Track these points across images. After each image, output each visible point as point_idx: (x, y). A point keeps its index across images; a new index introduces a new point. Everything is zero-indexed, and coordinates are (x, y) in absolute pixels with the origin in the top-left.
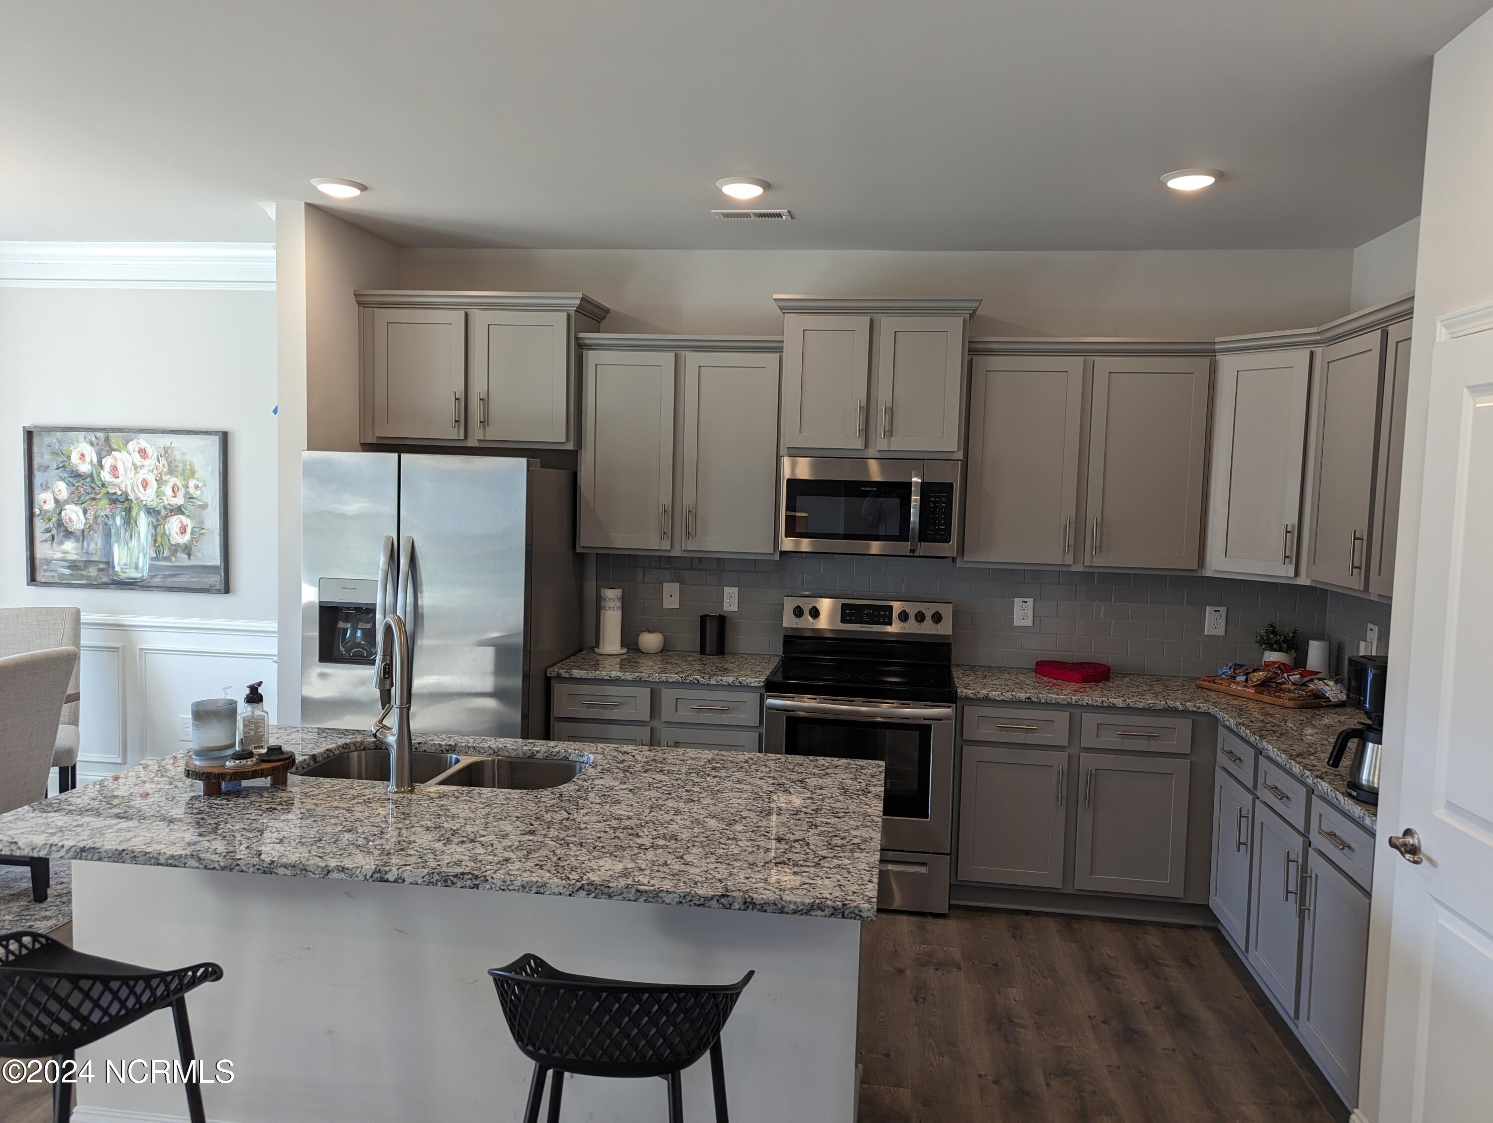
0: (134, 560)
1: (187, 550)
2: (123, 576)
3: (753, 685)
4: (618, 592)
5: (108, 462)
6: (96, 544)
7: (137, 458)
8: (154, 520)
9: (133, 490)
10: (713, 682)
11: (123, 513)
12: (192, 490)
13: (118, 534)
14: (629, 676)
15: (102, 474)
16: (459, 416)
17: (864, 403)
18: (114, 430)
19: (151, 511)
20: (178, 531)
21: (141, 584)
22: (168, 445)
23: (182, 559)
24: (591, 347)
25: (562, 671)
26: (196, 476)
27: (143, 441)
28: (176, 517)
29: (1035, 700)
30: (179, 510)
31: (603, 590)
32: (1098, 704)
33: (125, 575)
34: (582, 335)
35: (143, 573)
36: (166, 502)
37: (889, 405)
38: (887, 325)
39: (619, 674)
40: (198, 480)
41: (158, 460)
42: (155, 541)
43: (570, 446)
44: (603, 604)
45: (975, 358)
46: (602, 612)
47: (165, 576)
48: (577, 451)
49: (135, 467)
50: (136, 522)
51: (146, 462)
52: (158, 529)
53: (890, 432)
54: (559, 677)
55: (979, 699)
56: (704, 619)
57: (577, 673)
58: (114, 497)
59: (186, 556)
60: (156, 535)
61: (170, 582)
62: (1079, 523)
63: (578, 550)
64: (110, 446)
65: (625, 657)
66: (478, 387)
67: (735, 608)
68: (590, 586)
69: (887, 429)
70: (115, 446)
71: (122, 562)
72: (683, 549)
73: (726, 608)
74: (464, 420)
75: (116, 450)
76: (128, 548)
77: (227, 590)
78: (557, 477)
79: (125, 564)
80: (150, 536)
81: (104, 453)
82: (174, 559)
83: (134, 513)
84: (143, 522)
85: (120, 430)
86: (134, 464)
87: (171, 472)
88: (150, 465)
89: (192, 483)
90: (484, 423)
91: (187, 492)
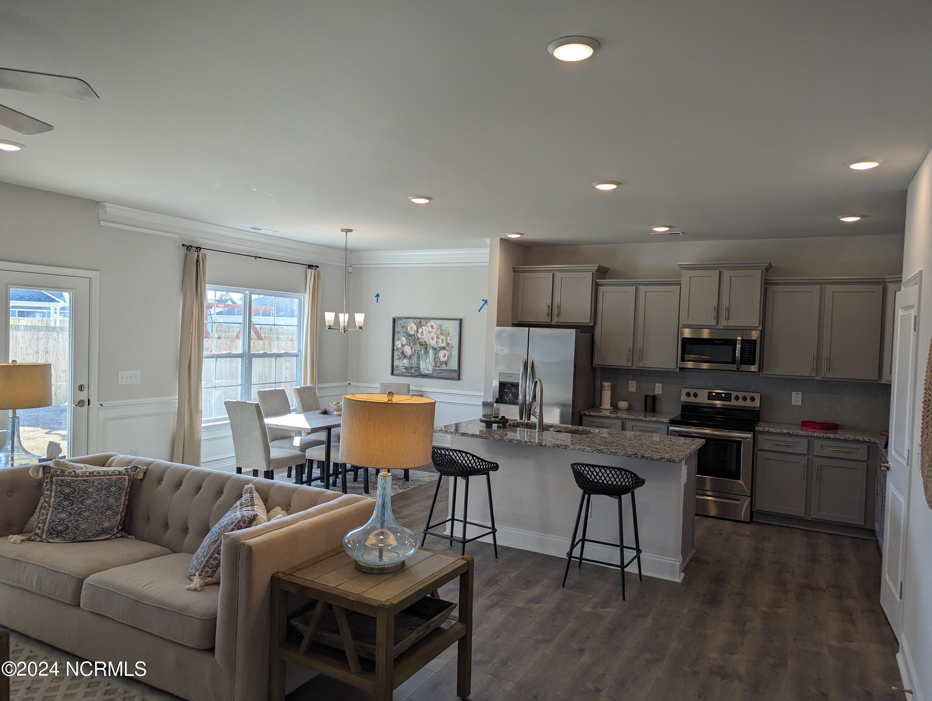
0: (427, 367)
1: (446, 363)
2: (423, 373)
3: (664, 421)
4: (610, 384)
5: (420, 330)
6: (414, 361)
7: (430, 329)
8: (435, 352)
9: (428, 340)
10: (648, 419)
11: (424, 349)
12: (448, 341)
13: (422, 357)
14: (613, 416)
15: (418, 335)
16: (549, 313)
17: (716, 306)
18: (423, 318)
19: (434, 349)
20: (443, 356)
21: (429, 376)
22: (441, 324)
23: (444, 367)
24: (601, 285)
25: (586, 412)
26: (450, 335)
27: (432, 323)
28: (442, 351)
29: (791, 433)
30: (444, 348)
31: (603, 382)
32: (822, 436)
33: (424, 372)
34: (598, 280)
35: (430, 372)
36: (439, 345)
37: (727, 306)
38: (727, 274)
39: (609, 414)
40: (451, 337)
41: (437, 330)
42: (435, 360)
43: (592, 324)
44: (603, 388)
45: (768, 286)
46: (603, 392)
47: (438, 373)
48: (594, 326)
49: (429, 332)
50: (428, 353)
51: (434, 330)
52: (436, 355)
53: (728, 318)
54: (585, 415)
55: (765, 432)
56: (646, 397)
57: (592, 413)
58: (422, 343)
59: (445, 366)
60: (435, 357)
61: (439, 375)
62: (818, 358)
63: (593, 366)
64: (421, 324)
65: (612, 410)
66: (556, 302)
67: (660, 393)
68: (598, 381)
69: (726, 317)
70: (423, 324)
71: (424, 367)
72: (637, 366)
73: (656, 392)
74: (551, 314)
75: (423, 326)
76: (426, 363)
77: (459, 379)
78: (586, 336)
79: (424, 368)
80: (433, 358)
81: (419, 327)
82: (441, 367)
83: (428, 349)
84: (431, 352)
85: (425, 319)
86: (429, 331)
87: (441, 334)
88: (434, 331)
89: (449, 338)
90: (558, 316)
91: (447, 342)
